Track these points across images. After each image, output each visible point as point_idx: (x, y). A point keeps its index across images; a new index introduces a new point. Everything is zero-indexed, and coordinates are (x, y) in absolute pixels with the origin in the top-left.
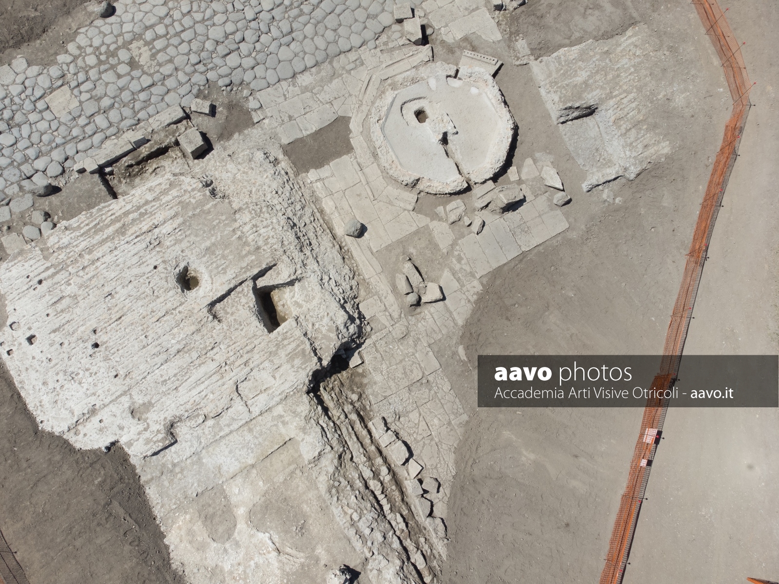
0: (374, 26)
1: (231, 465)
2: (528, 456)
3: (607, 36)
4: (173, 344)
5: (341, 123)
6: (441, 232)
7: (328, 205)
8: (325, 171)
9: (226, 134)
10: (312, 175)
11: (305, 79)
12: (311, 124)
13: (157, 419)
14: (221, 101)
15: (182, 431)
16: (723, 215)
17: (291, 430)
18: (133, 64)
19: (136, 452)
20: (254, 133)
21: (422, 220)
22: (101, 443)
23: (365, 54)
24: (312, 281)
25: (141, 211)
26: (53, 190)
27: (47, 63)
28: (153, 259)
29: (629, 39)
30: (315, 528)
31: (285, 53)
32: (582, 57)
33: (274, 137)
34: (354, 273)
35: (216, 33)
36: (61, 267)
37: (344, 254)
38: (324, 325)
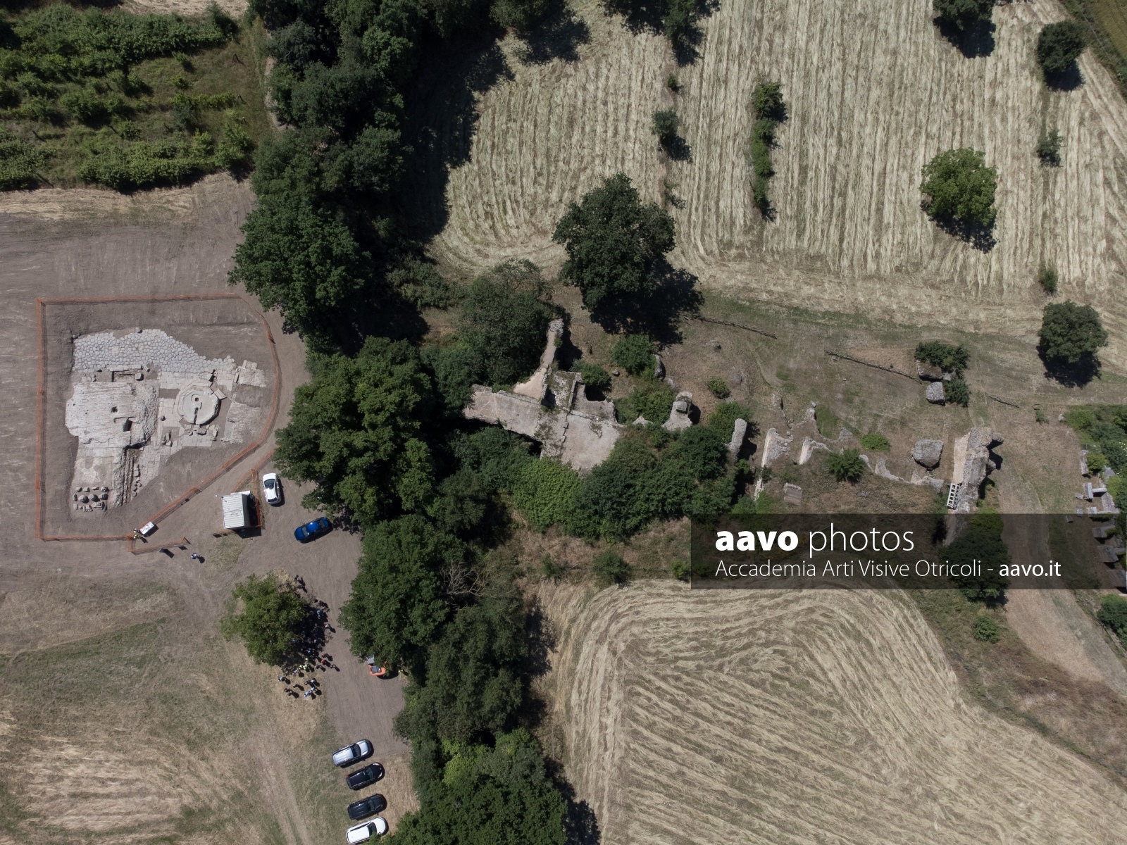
0: (202, 370)
1: (98, 454)
2: (162, 490)
3: (251, 406)
4: (102, 422)
5: (177, 390)
6: (182, 430)
7: (160, 409)
8: (166, 400)
9: (148, 378)
10: (162, 399)
11: (176, 374)
12: (170, 387)
13: (89, 436)
14: (152, 369)
15: (93, 442)
16: (240, 464)
17: (114, 455)
18: (137, 349)
19: (81, 441)
20: (155, 381)
21: (180, 425)
22: (75, 435)
23: (195, 376)
24: (142, 425)
25: (114, 388)
26: (100, 371)
27: (118, 338)
28: (110, 401)
29: (255, 410)
30: (107, 477)
31: (175, 365)
32: (241, 408)
33: (159, 385)
34: (155, 428)
35: (162, 351)
36: (89, 392)
37: (156, 422)
38: (137, 437)
